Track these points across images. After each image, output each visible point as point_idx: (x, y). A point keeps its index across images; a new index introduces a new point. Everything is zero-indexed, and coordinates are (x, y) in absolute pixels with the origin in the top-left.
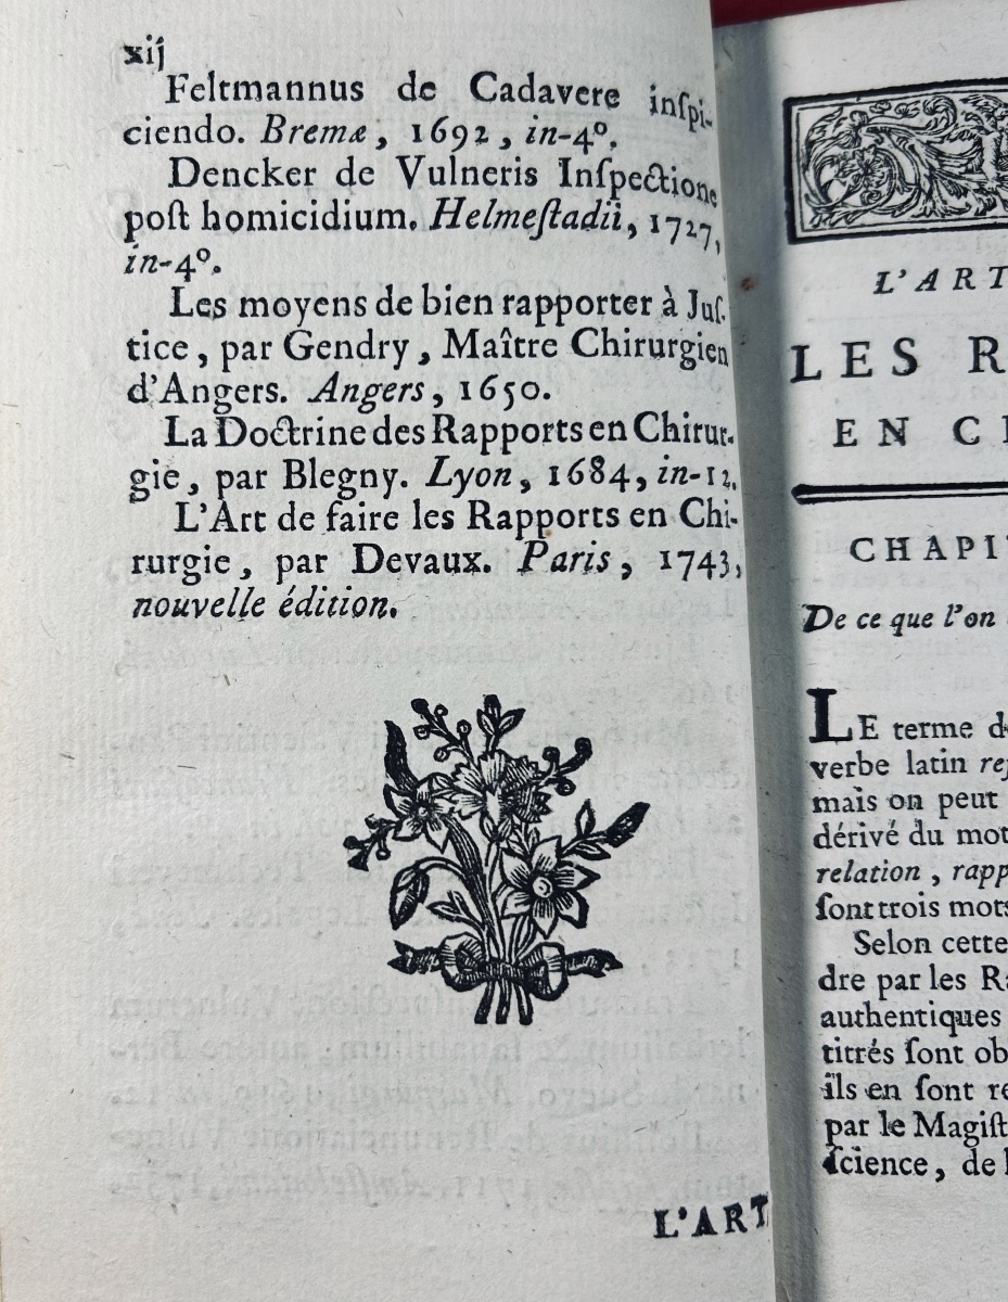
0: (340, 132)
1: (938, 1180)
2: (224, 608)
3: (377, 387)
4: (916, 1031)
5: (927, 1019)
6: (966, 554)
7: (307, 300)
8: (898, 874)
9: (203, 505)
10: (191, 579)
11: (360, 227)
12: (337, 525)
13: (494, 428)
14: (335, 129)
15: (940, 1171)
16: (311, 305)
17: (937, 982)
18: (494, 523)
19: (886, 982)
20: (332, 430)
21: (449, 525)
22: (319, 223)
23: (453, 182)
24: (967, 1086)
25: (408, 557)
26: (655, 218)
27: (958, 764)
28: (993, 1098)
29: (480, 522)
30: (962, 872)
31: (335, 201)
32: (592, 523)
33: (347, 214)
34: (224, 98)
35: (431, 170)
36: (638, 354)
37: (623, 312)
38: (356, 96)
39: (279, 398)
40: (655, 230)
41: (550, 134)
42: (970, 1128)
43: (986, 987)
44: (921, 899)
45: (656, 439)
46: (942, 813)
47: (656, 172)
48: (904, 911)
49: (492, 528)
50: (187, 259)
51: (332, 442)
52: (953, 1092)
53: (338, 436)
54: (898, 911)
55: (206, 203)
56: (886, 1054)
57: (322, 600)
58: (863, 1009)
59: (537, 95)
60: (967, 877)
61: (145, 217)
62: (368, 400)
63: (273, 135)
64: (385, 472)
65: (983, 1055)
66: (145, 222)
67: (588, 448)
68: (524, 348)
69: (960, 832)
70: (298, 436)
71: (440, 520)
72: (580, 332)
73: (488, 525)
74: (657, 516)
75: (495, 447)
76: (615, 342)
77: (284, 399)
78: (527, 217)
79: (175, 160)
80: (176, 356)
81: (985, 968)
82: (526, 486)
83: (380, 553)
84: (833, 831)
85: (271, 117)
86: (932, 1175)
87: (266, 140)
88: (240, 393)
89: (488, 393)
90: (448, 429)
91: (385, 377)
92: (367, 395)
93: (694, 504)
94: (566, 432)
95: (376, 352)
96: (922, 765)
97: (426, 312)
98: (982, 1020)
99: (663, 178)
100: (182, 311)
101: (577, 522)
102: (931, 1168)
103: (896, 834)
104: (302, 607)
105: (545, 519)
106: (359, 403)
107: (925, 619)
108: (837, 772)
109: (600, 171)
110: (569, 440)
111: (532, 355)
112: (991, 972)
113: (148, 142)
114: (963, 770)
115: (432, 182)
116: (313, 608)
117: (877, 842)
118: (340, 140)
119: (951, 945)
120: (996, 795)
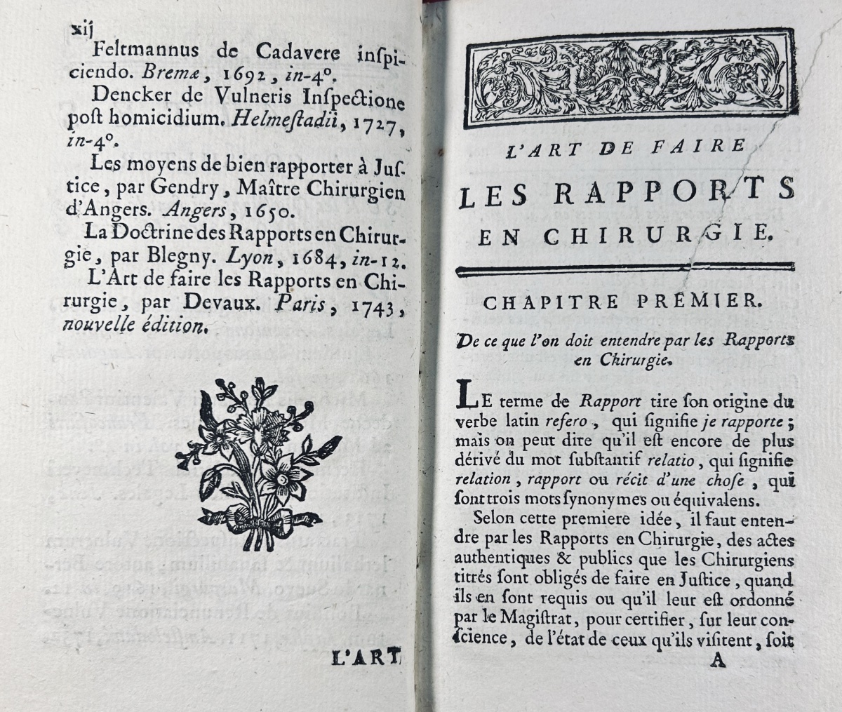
0: (185, 73)
1: (512, 647)
2: (112, 326)
3: (200, 208)
4: (504, 565)
5: (510, 559)
6: (545, 306)
7: (164, 162)
8: (497, 480)
9: (103, 270)
10: (95, 310)
11: (194, 123)
12: (176, 282)
13: (263, 232)
14: (182, 71)
15: (513, 642)
16: (166, 164)
17: (517, 539)
18: (263, 283)
19: (489, 539)
20: (175, 231)
21: (238, 284)
22: (172, 121)
23: (245, 101)
24: (529, 596)
25: (215, 300)
26: (357, 120)
27: (534, 421)
28: (543, 602)
29: (255, 282)
30: (533, 480)
31: (181, 110)
32: (316, 285)
33: (187, 117)
34: (123, 54)
35: (233, 94)
36: (344, 194)
37: (336, 172)
38: (194, 54)
39: (147, 214)
40: (357, 126)
41: (299, 76)
42: (530, 618)
43: (543, 543)
44: (510, 494)
45: (352, 241)
46: (525, 448)
47: (359, 94)
48: (501, 500)
49: (262, 286)
50: (101, 139)
51: (175, 238)
52: (522, 598)
53: (178, 234)
54: (498, 500)
55: (112, 110)
56: (487, 577)
57: (166, 323)
58: (477, 553)
59: (293, 54)
60: (536, 483)
61: (79, 117)
62: (195, 215)
63: (149, 74)
64: (204, 254)
65: (539, 579)
66: (79, 120)
67: (314, 245)
68: (282, 190)
69: (533, 458)
70: (156, 234)
71: (233, 281)
72: (312, 182)
73: (259, 285)
74: (352, 283)
75: (263, 242)
76: (330, 188)
77: (149, 214)
78: (285, 120)
79: (96, 87)
80: (93, 191)
81: (543, 532)
82: (281, 264)
83: (199, 298)
84: (465, 456)
85: (148, 64)
86: (509, 643)
87: (145, 77)
88: (126, 211)
89: (260, 213)
90: (238, 232)
91: (205, 204)
92: (195, 213)
93: (373, 277)
94: (303, 236)
95: (201, 190)
96: (514, 421)
97: (228, 169)
98: (539, 560)
99: (363, 97)
100: (97, 167)
101: (308, 284)
102: (509, 640)
103: (499, 458)
104: (155, 327)
105: (291, 282)
106: (190, 217)
107: (521, 342)
108: (469, 424)
109: (326, 95)
110: (304, 240)
111: (285, 194)
112: (545, 534)
113: (82, 77)
114: (536, 425)
115: (234, 101)
116: (161, 327)
117: (488, 463)
118: (185, 78)
119: (525, 519)
120: (554, 438)
